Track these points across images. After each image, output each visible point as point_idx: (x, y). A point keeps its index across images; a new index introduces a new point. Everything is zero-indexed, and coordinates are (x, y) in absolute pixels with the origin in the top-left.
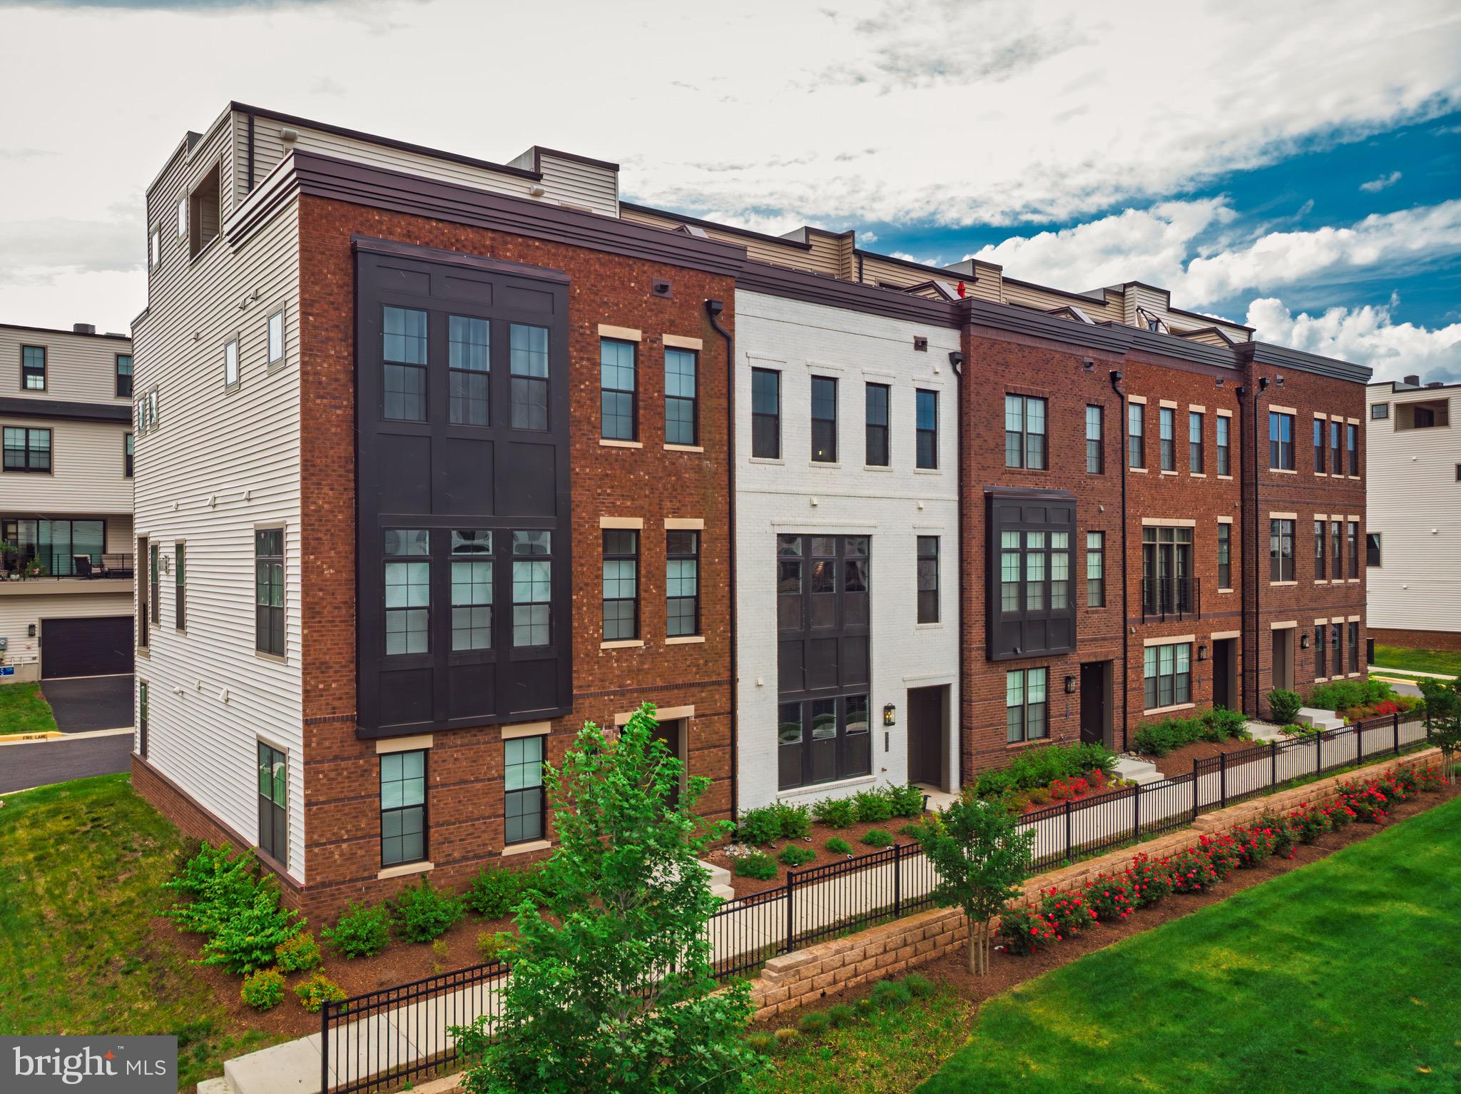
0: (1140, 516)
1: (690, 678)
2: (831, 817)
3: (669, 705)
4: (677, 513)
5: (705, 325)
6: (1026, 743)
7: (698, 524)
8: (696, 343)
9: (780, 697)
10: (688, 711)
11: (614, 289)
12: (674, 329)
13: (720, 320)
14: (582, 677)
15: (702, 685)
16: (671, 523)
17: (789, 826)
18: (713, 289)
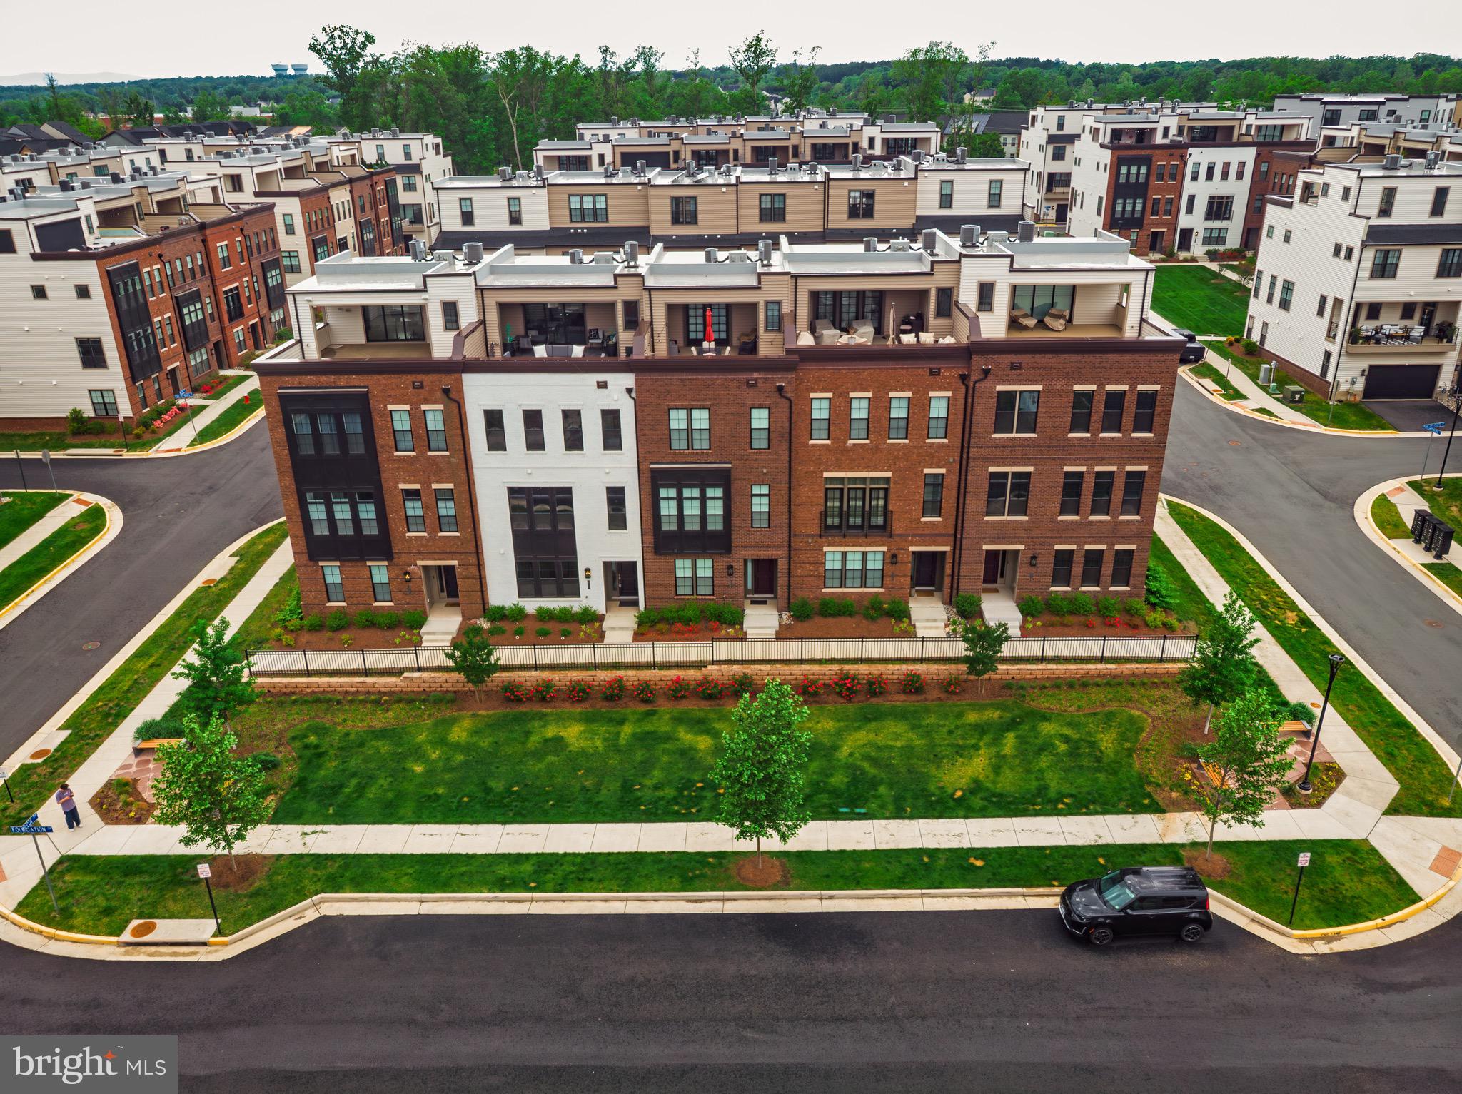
0: (822, 472)
1: (454, 550)
2: (544, 615)
3: (443, 559)
4: (439, 481)
5: (444, 397)
6: (695, 597)
7: (451, 486)
8: (441, 407)
9: (516, 559)
10: (455, 563)
11: (393, 389)
12: (426, 401)
13: (453, 395)
14: (397, 547)
15: (462, 553)
16: (435, 486)
17: (519, 614)
18: (446, 381)
